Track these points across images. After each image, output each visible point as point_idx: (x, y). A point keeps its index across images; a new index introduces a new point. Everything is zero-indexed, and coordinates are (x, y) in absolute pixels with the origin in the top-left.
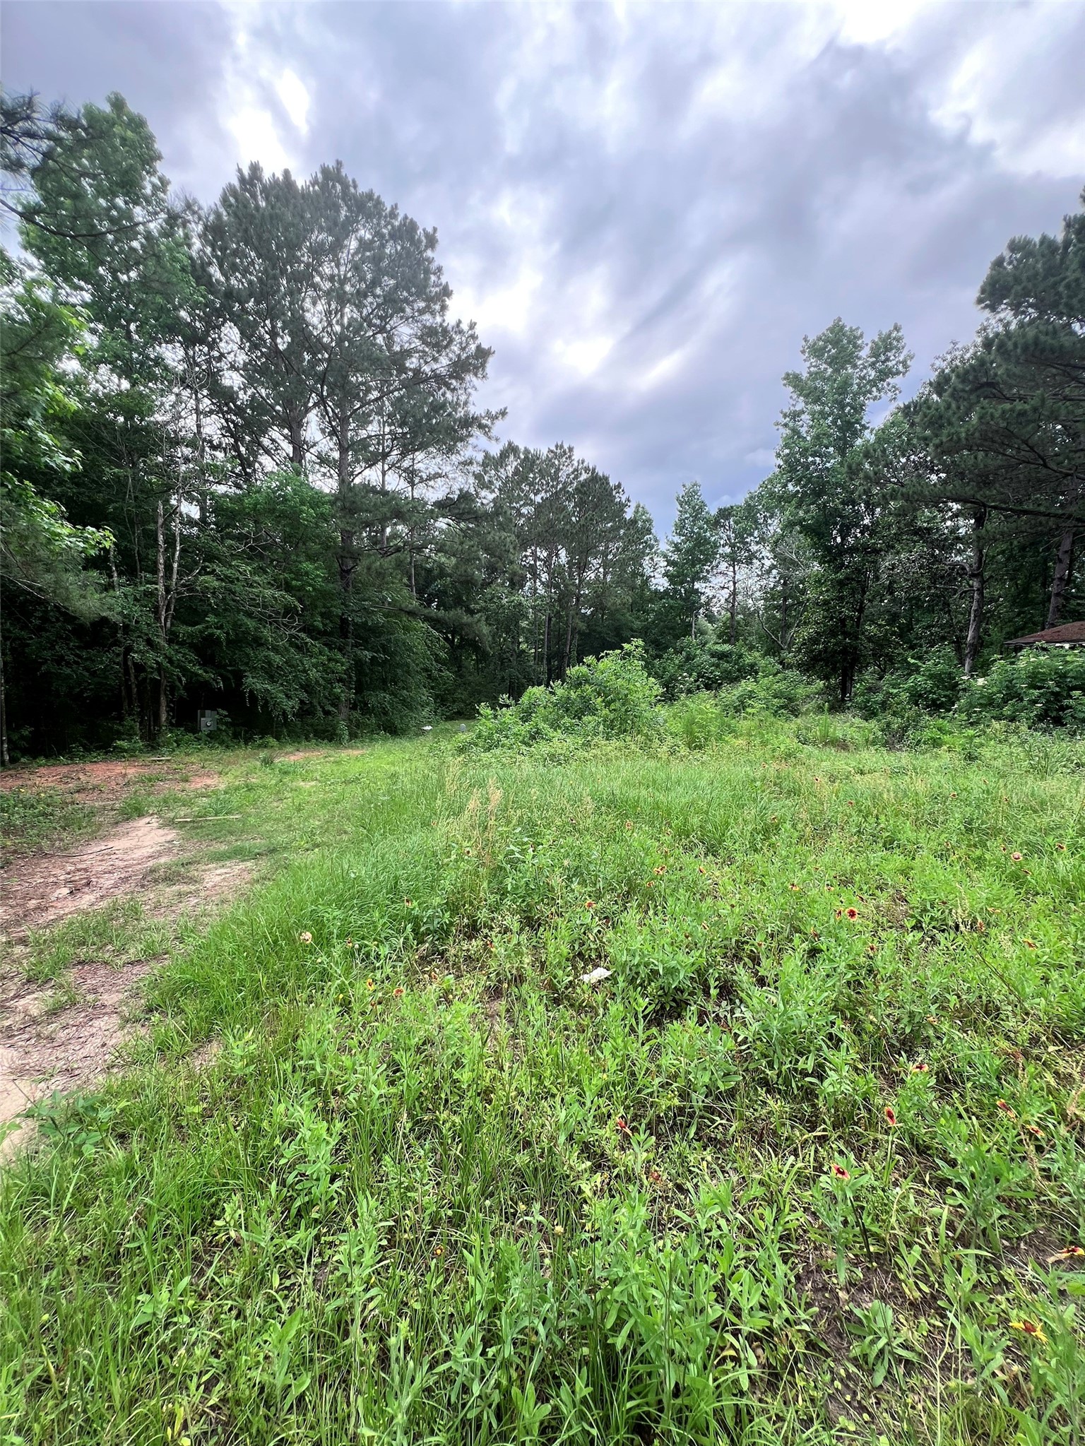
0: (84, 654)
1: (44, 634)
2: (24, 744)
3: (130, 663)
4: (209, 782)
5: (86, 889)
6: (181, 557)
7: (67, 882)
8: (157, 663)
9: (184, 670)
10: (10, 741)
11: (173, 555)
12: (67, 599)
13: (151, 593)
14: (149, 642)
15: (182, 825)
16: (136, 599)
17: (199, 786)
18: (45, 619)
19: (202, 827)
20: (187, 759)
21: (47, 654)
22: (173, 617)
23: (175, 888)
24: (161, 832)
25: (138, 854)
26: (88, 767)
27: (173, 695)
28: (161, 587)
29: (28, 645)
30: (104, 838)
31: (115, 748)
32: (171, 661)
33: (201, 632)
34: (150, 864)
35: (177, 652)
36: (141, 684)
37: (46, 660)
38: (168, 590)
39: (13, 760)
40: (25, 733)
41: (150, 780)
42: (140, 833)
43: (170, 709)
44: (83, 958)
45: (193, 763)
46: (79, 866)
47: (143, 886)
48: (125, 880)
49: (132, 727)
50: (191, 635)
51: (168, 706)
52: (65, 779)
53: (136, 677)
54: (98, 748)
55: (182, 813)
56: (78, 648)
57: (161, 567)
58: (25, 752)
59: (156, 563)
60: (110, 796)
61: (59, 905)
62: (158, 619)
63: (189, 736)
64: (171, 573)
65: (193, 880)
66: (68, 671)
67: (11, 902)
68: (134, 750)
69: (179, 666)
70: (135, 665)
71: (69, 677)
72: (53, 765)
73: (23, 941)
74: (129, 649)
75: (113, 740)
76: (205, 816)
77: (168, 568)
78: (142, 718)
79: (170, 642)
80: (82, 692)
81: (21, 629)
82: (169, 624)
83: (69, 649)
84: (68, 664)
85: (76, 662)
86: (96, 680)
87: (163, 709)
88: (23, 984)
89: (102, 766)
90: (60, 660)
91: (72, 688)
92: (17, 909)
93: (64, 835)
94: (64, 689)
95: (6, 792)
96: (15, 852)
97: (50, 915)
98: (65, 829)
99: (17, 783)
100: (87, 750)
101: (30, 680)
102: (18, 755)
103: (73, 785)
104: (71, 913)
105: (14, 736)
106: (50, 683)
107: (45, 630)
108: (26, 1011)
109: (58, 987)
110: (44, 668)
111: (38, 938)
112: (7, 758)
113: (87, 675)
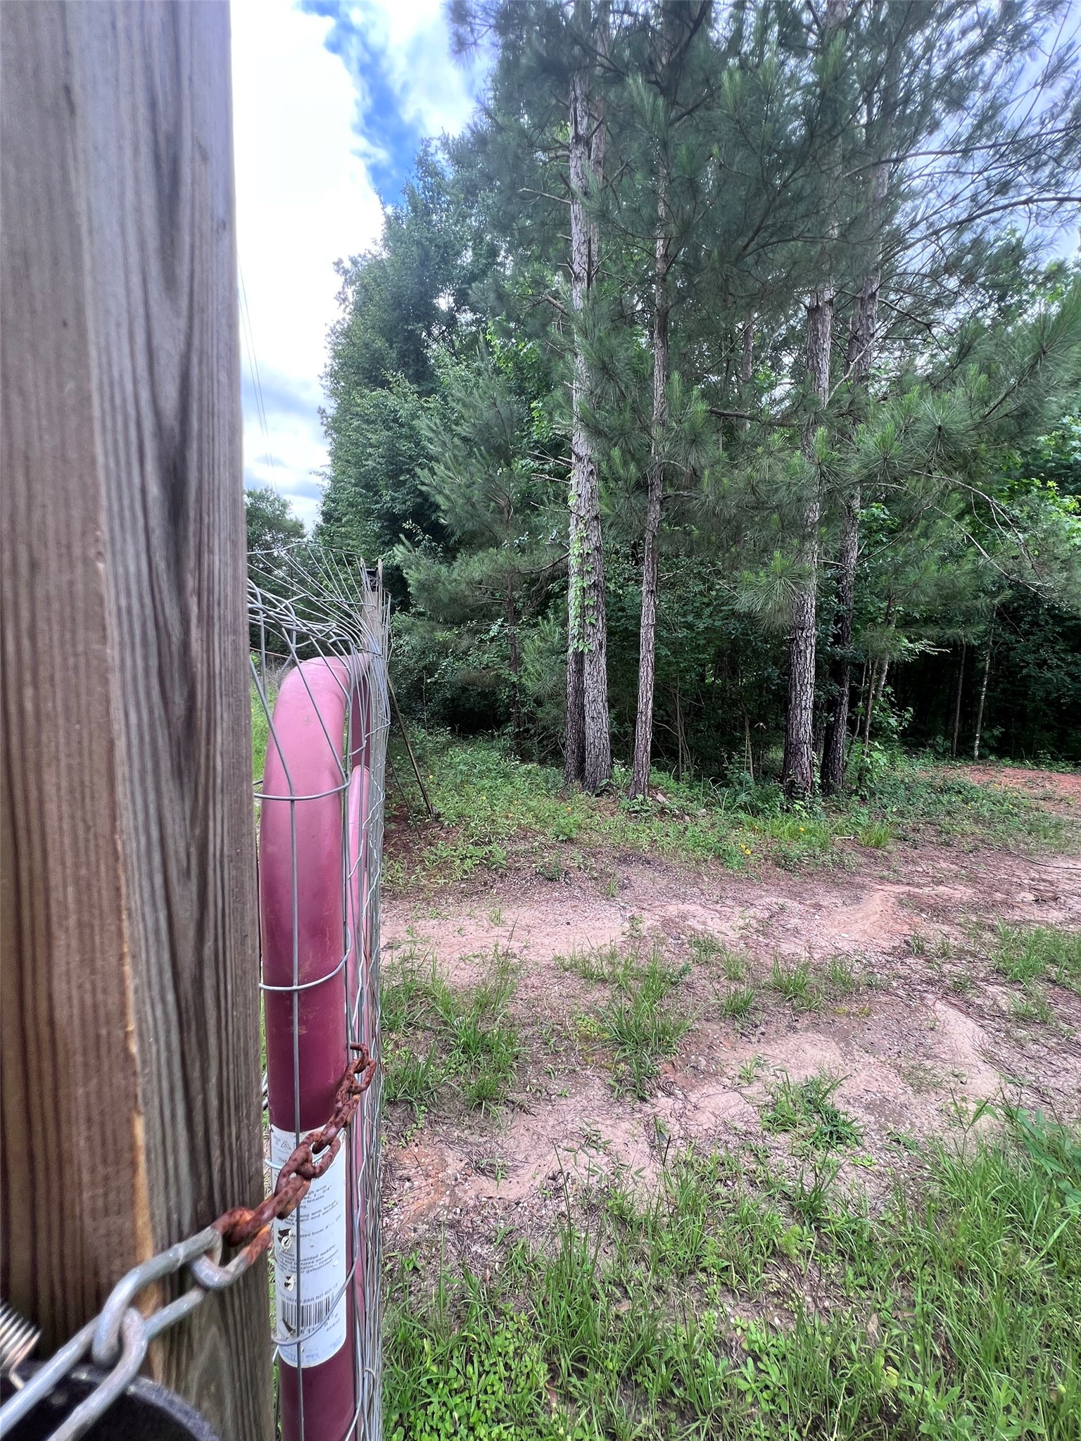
0: (1069, 658)
1: (1031, 638)
2: (993, 743)
5: (1053, 904)
7: (1032, 889)
10: (982, 739)
18: (1035, 623)
21: (1030, 658)
26: (1055, 776)
29: (1014, 649)
30: (1073, 856)
37: (1028, 664)
39: (981, 757)
40: (996, 733)
44: (1053, 976)
46: (1044, 877)
52: (1031, 783)
54: (1068, 759)
56: (1064, 651)
58: (993, 750)
61: (1025, 908)
66: (1049, 675)
67: (979, 886)
71: (1049, 681)
72: (1019, 768)
73: (992, 929)
80: (1059, 697)
81: (1011, 633)
83: (1054, 652)
84: (1050, 668)
85: (1058, 666)
88: (993, 972)
89: (1069, 778)
90: (1042, 664)
91: (1049, 693)
92: (985, 896)
93: (1029, 839)
94: (1041, 694)
95: (975, 784)
96: (983, 841)
97: (1016, 915)
98: (1030, 834)
99: (986, 778)
100: (1055, 759)
101: (1009, 683)
102: (987, 752)
103: (1039, 792)
104: (1038, 922)
105: (987, 735)
106: (1028, 687)
107: (1032, 634)
108: (995, 1000)
109: (1029, 995)
110: (1024, 671)
111: (1007, 933)
112: (977, 753)
113: (1068, 680)
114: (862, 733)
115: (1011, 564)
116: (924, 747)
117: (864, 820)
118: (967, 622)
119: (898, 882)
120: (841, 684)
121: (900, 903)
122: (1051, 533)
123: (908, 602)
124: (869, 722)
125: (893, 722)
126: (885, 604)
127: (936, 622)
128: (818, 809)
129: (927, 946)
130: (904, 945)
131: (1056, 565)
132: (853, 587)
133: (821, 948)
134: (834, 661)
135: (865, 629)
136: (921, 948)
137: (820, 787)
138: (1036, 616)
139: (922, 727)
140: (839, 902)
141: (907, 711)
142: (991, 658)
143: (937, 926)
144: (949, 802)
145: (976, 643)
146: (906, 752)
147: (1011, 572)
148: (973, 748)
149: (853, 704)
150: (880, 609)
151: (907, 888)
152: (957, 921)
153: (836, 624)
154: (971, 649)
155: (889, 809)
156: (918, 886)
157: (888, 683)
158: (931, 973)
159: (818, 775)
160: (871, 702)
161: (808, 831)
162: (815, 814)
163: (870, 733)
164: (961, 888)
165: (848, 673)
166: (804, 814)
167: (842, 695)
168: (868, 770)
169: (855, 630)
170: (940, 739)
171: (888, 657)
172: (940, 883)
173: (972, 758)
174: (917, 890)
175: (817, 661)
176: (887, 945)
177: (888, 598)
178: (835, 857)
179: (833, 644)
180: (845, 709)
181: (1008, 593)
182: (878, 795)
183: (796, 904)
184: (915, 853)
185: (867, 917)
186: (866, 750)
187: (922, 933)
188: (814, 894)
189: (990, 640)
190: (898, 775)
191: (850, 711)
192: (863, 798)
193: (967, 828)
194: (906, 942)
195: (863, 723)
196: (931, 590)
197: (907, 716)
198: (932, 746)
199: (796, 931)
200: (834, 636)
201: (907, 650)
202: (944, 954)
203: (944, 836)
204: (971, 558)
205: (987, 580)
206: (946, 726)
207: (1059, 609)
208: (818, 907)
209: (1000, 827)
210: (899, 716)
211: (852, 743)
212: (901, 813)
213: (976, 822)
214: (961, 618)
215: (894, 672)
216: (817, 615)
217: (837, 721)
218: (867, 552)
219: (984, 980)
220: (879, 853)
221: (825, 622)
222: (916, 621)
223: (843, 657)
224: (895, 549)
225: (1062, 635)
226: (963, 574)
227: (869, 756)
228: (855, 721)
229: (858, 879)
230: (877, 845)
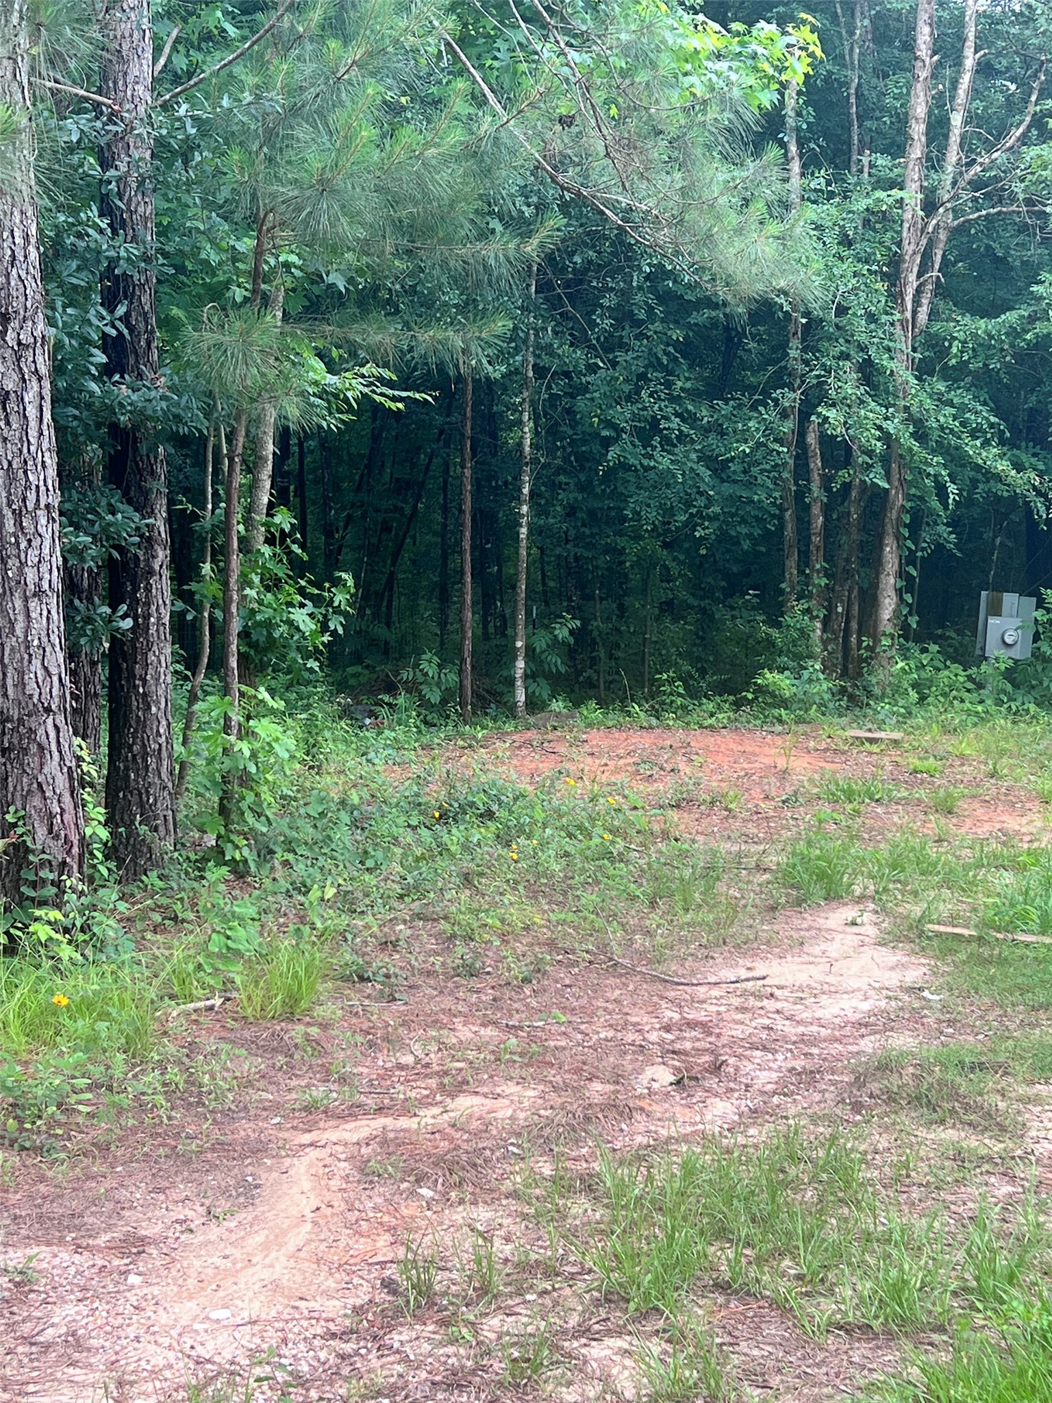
0: (705, 414)
1: (621, 357)
3: (812, 439)
4: (1013, 823)
5: (712, 1082)
6: (975, 93)
7: (667, 1052)
8: (886, 437)
9: (956, 459)
10: (530, 652)
11: (955, 84)
12: (709, 238)
13: (884, 217)
14: (869, 373)
15: (948, 945)
16: (846, 242)
17: (983, 831)
18: (624, 316)
19: (1002, 962)
20: (949, 744)
21: (622, 414)
22: (941, 291)
23: (949, 1134)
24: (888, 956)
25: (830, 1009)
26: (700, 739)
27: (914, 537)
28: (912, 196)
29: (585, 389)
30: (746, 947)
31: (760, 690)
32: (921, 435)
33: (1013, 333)
34: (868, 1044)
35: (942, 401)
36: (837, 499)
37: (620, 431)
38: (930, 206)
39: (534, 705)
40: (562, 632)
41: (850, 796)
42: (834, 949)
43: (907, 584)
44: (725, 1273)
45: (962, 757)
46: (691, 1014)
47: (857, 1107)
48: (808, 1078)
49: (804, 634)
50: (983, 346)
51: (901, 574)
53: (826, 482)
54: (721, 689)
55: (945, 909)
56: (694, 394)
57: (918, 130)
58: (559, 684)
59: (902, 120)
60: (752, 829)
61: (657, 1109)
62: (895, 297)
63: (954, 674)
64: (943, 149)
65: (993, 1123)
66: (664, 462)
67: (551, 1074)
68: (806, 704)
69: (941, 448)
70: (827, 442)
71: (665, 479)
72: (619, 727)
73: (589, 1185)
74: (815, 397)
75: (757, 669)
76: (1010, 927)
77: (938, 128)
78: (830, 609)
79: (923, 370)
80: (691, 525)
81: (575, 344)
82: (923, 317)
83: (672, 398)
84: (667, 442)
85: (682, 437)
86: (727, 489)
87: (889, 582)
88: (597, 1303)
89: (726, 741)
90: (649, 431)
91: (669, 512)
92: (567, 1097)
93: (653, 920)
94: (652, 515)
95: (525, 786)
96: (551, 945)
97: (637, 1134)
98: (653, 905)
99: (547, 767)
100: (694, 693)
101: (581, 488)
102: (544, 691)
103: (665, 788)
104: (685, 1139)
105: (541, 643)
106: (624, 498)
107: (624, 346)
108: (606, 1379)
109: (675, 1338)
110: (613, 453)
111: (622, 1187)
112: (521, 696)
113: (705, 473)
114: (217, 665)
115: (559, 140)
116: (391, 689)
117: (246, 938)
118: (469, 308)
119: (354, 1111)
120: (143, 506)
121: (367, 1174)
122: (640, 57)
123: (310, 241)
124: (236, 626)
125: (302, 617)
126: (246, 244)
127: (391, 308)
128: (107, 927)
129: (440, 1280)
130: (383, 1296)
131: (658, 150)
132: (155, 183)
133: (155, 1373)
134: (114, 427)
135: (197, 322)
136: (424, 1290)
137: (111, 852)
138: (625, 294)
139: (380, 631)
140: (194, 1213)
141: (337, 582)
142: (536, 418)
143: (459, 1215)
144: (466, 847)
145: (496, 372)
146: (345, 713)
147: (560, 164)
148: (511, 682)
149: (184, 570)
150: (235, 257)
151: (382, 1121)
152: (507, 1186)
153: (110, 305)
154: (486, 387)
155: (315, 894)
156: (407, 1109)
157: (280, 498)
158: (457, 1356)
159: (99, 813)
160: (236, 560)
161: (85, 1006)
162: (100, 947)
163: (242, 657)
164: (511, 1088)
165: (161, 470)
166: (66, 952)
167: (148, 542)
168: (246, 779)
169: (169, 324)
170: (429, 664)
171: (271, 416)
172: (460, 1087)
173: (510, 711)
174: (405, 1123)
175: (60, 429)
176: (336, 1308)
177: (254, 222)
178: (173, 1073)
179: (107, 371)
180: (162, 587)
181: (556, 221)
182: (280, 855)
183: (65, 1256)
184: (389, 1015)
185: (277, 1240)
186: (236, 717)
187: (426, 1245)
188: (120, 1207)
189: (526, 360)
190: (330, 784)
191: (179, 594)
192: (239, 871)
193: (514, 915)
194: (389, 1285)
195: (219, 631)
196: (368, 204)
197: (340, 598)
198: (412, 688)
199: (75, 1341)
200: (108, 344)
201: (323, 394)
202: (483, 1290)
203: (460, 949)
204: (461, 107)
205: (509, 181)
206: (443, 624)
207: (671, 275)
208: (134, 1246)
209: (589, 898)
210: (317, 601)
211: (193, 698)
212: (347, 902)
213: (534, 894)
214: (453, 297)
215: (292, 464)
216: (48, 272)
217: (140, 628)
218: (181, 63)
219: (582, 1331)
220: (297, 1032)
221: (75, 296)
222: (337, 299)
223: (140, 416)
224: (261, 65)
225: (685, 348)
226: (445, 160)
227: (246, 733)
228: (195, 625)
229: (245, 1129)
230: (290, 1014)
